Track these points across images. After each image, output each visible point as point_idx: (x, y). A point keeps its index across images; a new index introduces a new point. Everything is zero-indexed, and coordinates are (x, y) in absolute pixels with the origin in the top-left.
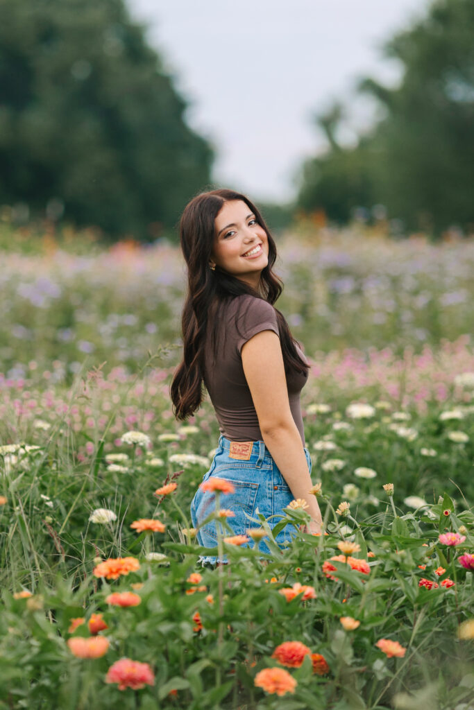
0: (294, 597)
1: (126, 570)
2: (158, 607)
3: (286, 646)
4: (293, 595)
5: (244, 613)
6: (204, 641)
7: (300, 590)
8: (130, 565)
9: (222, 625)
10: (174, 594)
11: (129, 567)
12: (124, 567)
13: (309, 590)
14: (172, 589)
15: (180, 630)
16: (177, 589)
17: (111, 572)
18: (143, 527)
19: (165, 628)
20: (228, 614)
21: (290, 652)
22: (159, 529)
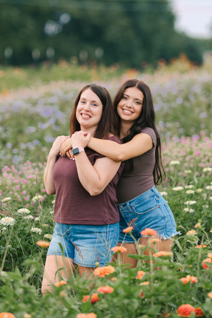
0: (187, 283)
1: (108, 272)
2: (122, 292)
3: (183, 307)
4: (186, 281)
5: (163, 292)
6: (145, 304)
7: (190, 279)
8: (110, 270)
9: (153, 298)
10: (130, 284)
11: (109, 271)
12: (107, 271)
13: (194, 279)
14: (129, 281)
15: (133, 302)
16: (132, 281)
17: (101, 274)
18: (117, 250)
19: (126, 301)
20: (156, 293)
21: (185, 309)
22: (124, 251)
